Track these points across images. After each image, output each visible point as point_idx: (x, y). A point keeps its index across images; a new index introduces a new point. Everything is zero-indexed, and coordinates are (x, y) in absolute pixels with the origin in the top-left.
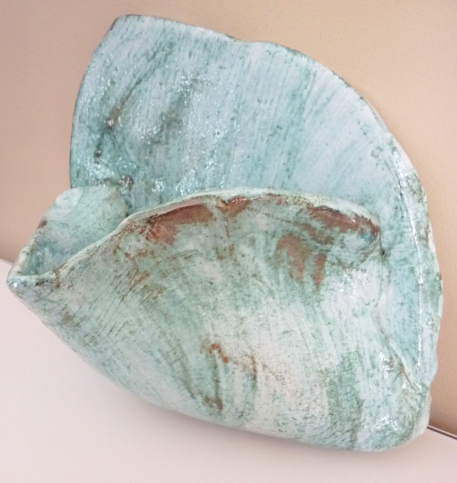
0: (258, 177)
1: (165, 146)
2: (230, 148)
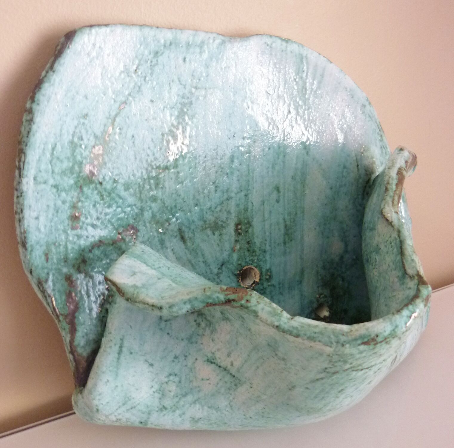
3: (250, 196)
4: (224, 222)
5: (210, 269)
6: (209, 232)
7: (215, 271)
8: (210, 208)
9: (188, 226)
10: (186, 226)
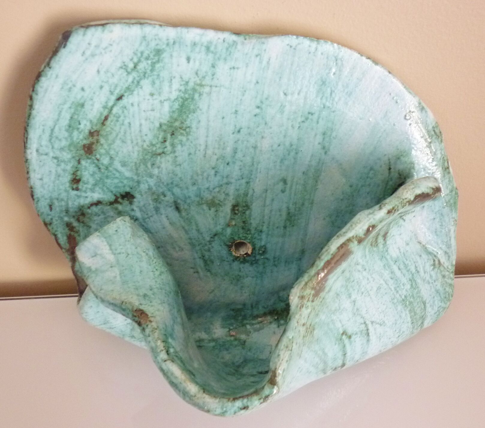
0: (293, 160)
1: (172, 155)
2: (256, 141)
3: (252, 184)
4: (221, 202)
5: (202, 236)
6: (205, 207)
7: (208, 239)
8: (208, 188)
9: (183, 200)
10: (182, 200)
